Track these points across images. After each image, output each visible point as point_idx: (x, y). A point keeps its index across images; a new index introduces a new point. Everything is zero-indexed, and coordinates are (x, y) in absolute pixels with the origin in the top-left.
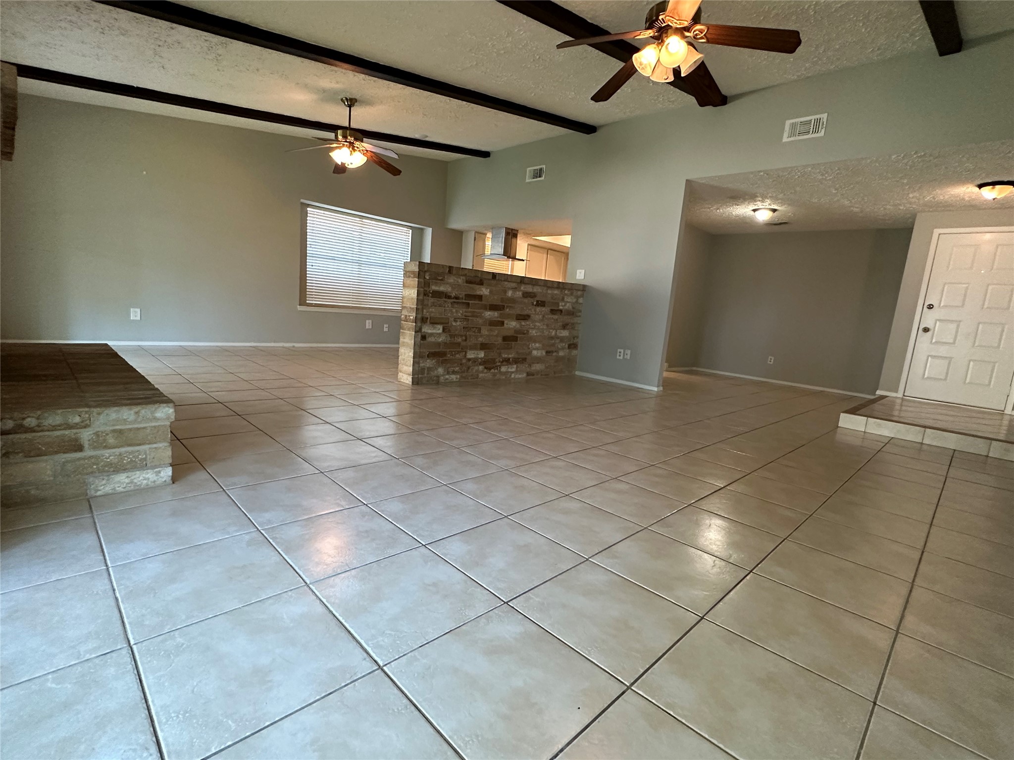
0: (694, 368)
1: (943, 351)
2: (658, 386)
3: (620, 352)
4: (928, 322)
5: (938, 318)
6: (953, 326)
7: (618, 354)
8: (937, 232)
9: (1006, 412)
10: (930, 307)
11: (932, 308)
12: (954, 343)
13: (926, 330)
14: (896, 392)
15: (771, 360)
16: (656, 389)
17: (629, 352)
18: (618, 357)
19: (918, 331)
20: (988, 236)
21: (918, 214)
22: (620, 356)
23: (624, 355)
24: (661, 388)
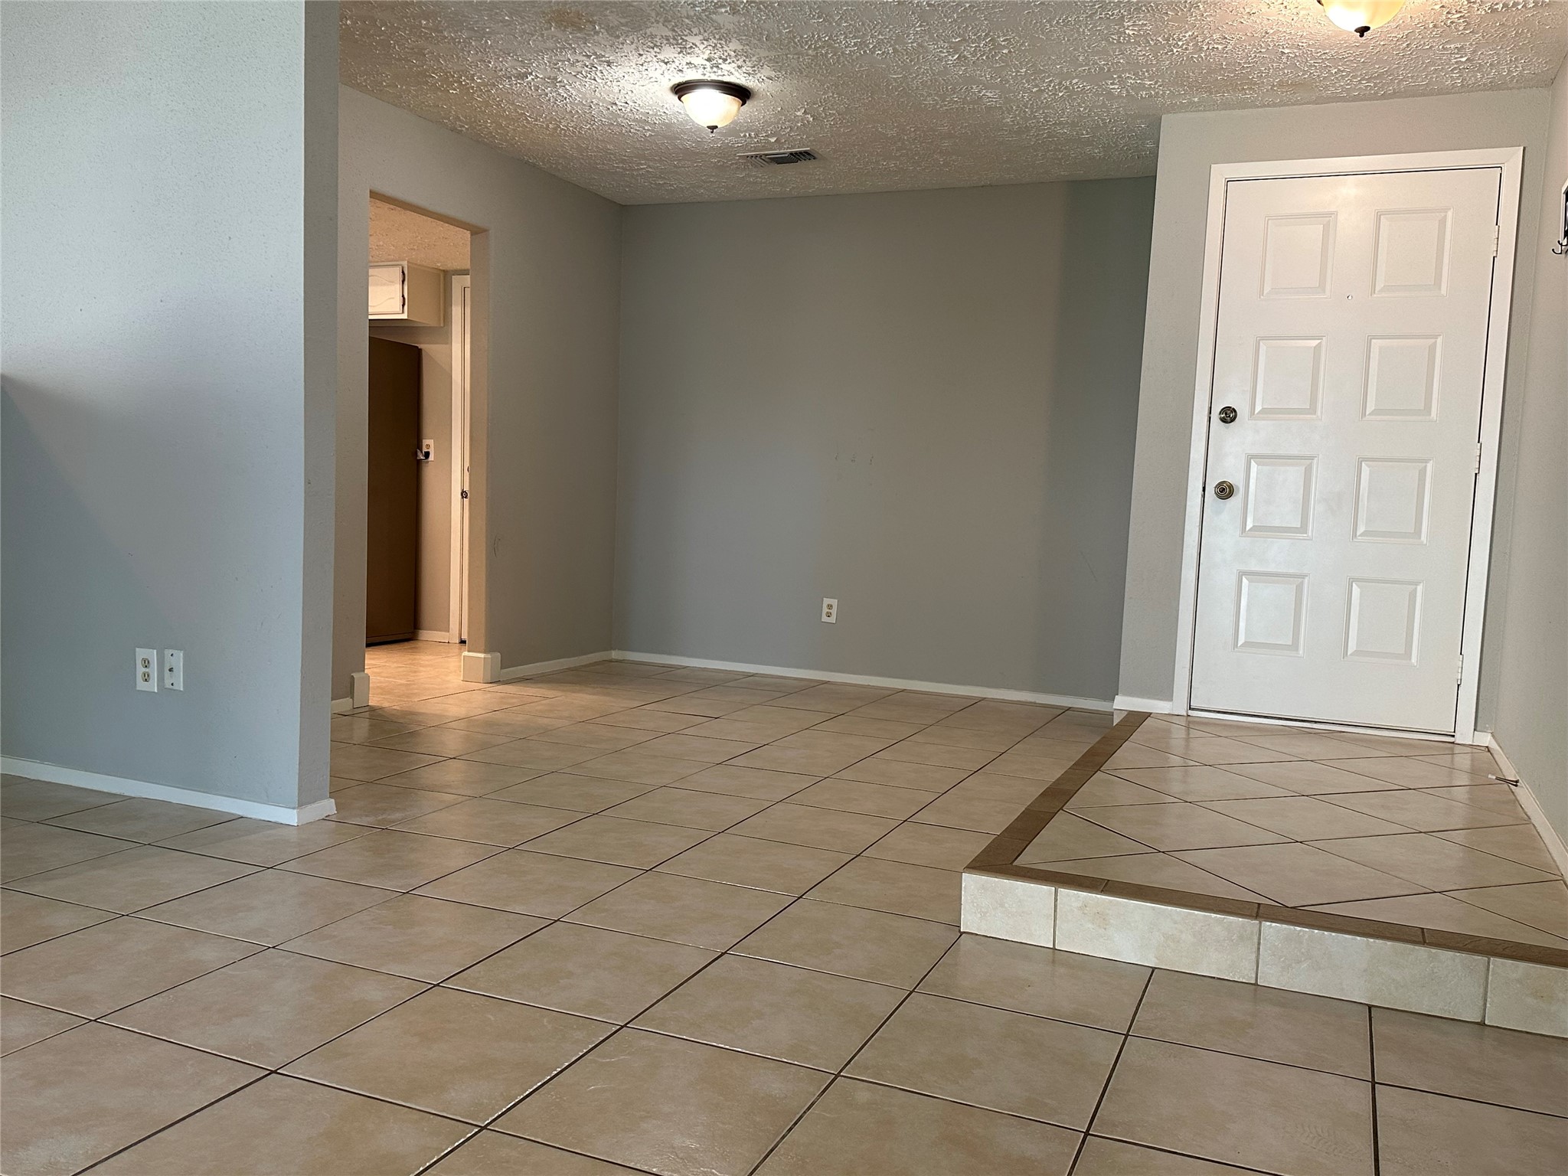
0: (615, 654)
1: (1277, 555)
2: (304, 801)
3: (146, 663)
4: (1228, 470)
5: (1254, 452)
6: (1292, 475)
7: (140, 670)
8: (1220, 172)
9: (1458, 739)
10: (1229, 415)
11: (1233, 420)
12: (1303, 528)
13: (1225, 491)
14: (1167, 694)
15: (830, 609)
16: (290, 817)
17: (177, 659)
18: (141, 685)
19: (1204, 496)
20: (1349, 188)
21: (1166, 119)
22: (146, 678)
23: (161, 679)
24: (328, 806)
